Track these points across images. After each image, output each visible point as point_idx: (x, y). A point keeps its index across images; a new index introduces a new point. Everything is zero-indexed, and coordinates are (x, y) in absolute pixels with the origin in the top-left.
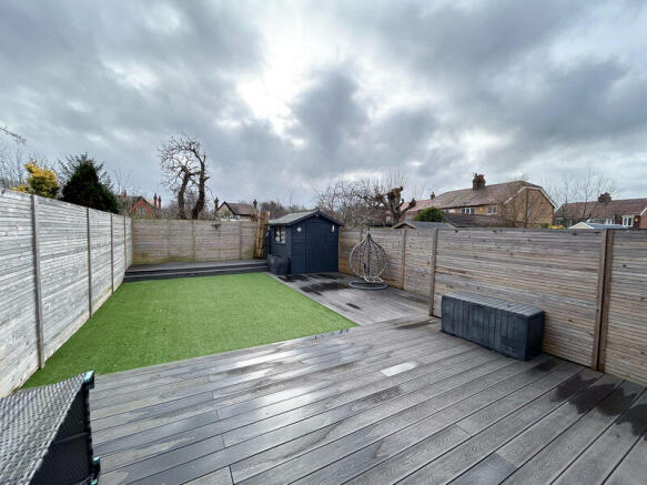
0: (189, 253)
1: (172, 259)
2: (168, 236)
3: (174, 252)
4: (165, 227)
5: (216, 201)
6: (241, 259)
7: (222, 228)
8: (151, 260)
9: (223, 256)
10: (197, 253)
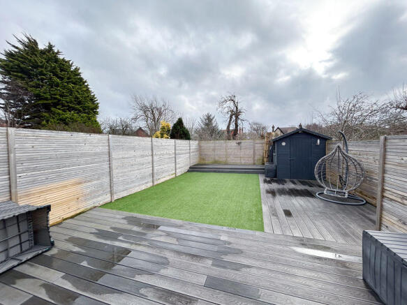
0: (224, 159)
1: (216, 162)
2: (214, 150)
3: (217, 158)
4: (213, 145)
5: (273, 127)
6: (254, 164)
7: (242, 144)
8: (207, 162)
9: (243, 162)
10: (228, 159)
